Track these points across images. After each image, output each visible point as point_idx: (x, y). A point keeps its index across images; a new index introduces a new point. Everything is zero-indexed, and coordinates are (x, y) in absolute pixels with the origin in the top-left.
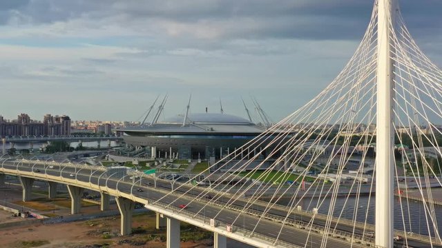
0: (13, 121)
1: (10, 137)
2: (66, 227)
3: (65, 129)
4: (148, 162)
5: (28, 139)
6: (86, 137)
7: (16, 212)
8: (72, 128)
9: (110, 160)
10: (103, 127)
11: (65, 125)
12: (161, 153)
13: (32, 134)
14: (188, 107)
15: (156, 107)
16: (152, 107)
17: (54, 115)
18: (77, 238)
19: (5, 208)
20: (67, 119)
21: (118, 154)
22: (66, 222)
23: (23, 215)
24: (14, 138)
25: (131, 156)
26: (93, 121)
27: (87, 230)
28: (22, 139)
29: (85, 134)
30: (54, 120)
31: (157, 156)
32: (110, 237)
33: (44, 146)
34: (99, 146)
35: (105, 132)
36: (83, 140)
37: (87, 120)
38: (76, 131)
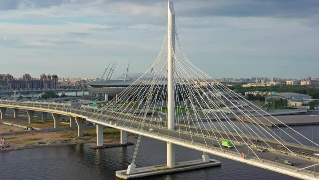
0: (20, 79)
1: (19, 89)
2: (51, 134)
3: (54, 84)
4: (102, 103)
5: (30, 90)
6: (68, 89)
7: (26, 127)
8: (59, 83)
9: (80, 102)
10: (80, 82)
11: (54, 81)
12: (111, 97)
13: (32, 87)
14: (128, 69)
15: (109, 69)
16: (106, 69)
17: (47, 74)
18: (56, 137)
19: (20, 126)
20: (55, 77)
21: (86, 99)
22: (51, 132)
23: (29, 129)
24: (21, 90)
25: (93, 100)
26: (75, 78)
27: (61, 135)
28: (26, 90)
29: (68, 87)
30: (47, 77)
31: (109, 100)
32: (72, 137)
33: (40, 95)
34: (77, 95)
35: (81, 85)
36: (66, 91)
37: (71, 78)
38: (62, 85)
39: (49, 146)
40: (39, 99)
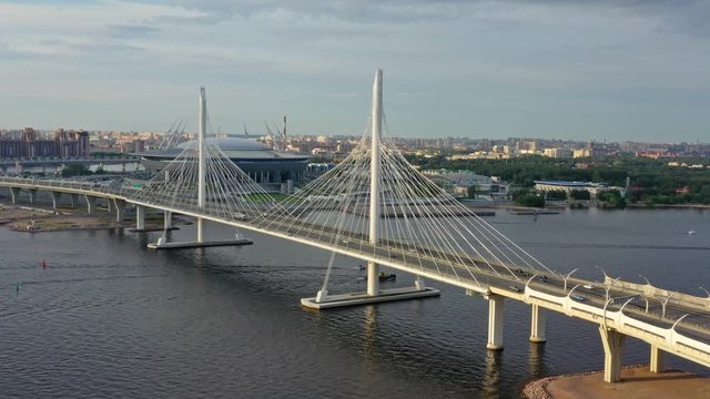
3: (82, 147)
6: (107, 159)
8: (92, 145)
10: (133, 144)
11: (82, 142)
17: (67, 130)
19: (44, 211)
20: (84, 134)
26: (125, 132)
29: (108, 155)
30: (68, 135)
32: (111, 222)
36: (104, 163)
37: (117, 131)
38: (97, 150)
39: (83, 229)
40: (57, 176)
